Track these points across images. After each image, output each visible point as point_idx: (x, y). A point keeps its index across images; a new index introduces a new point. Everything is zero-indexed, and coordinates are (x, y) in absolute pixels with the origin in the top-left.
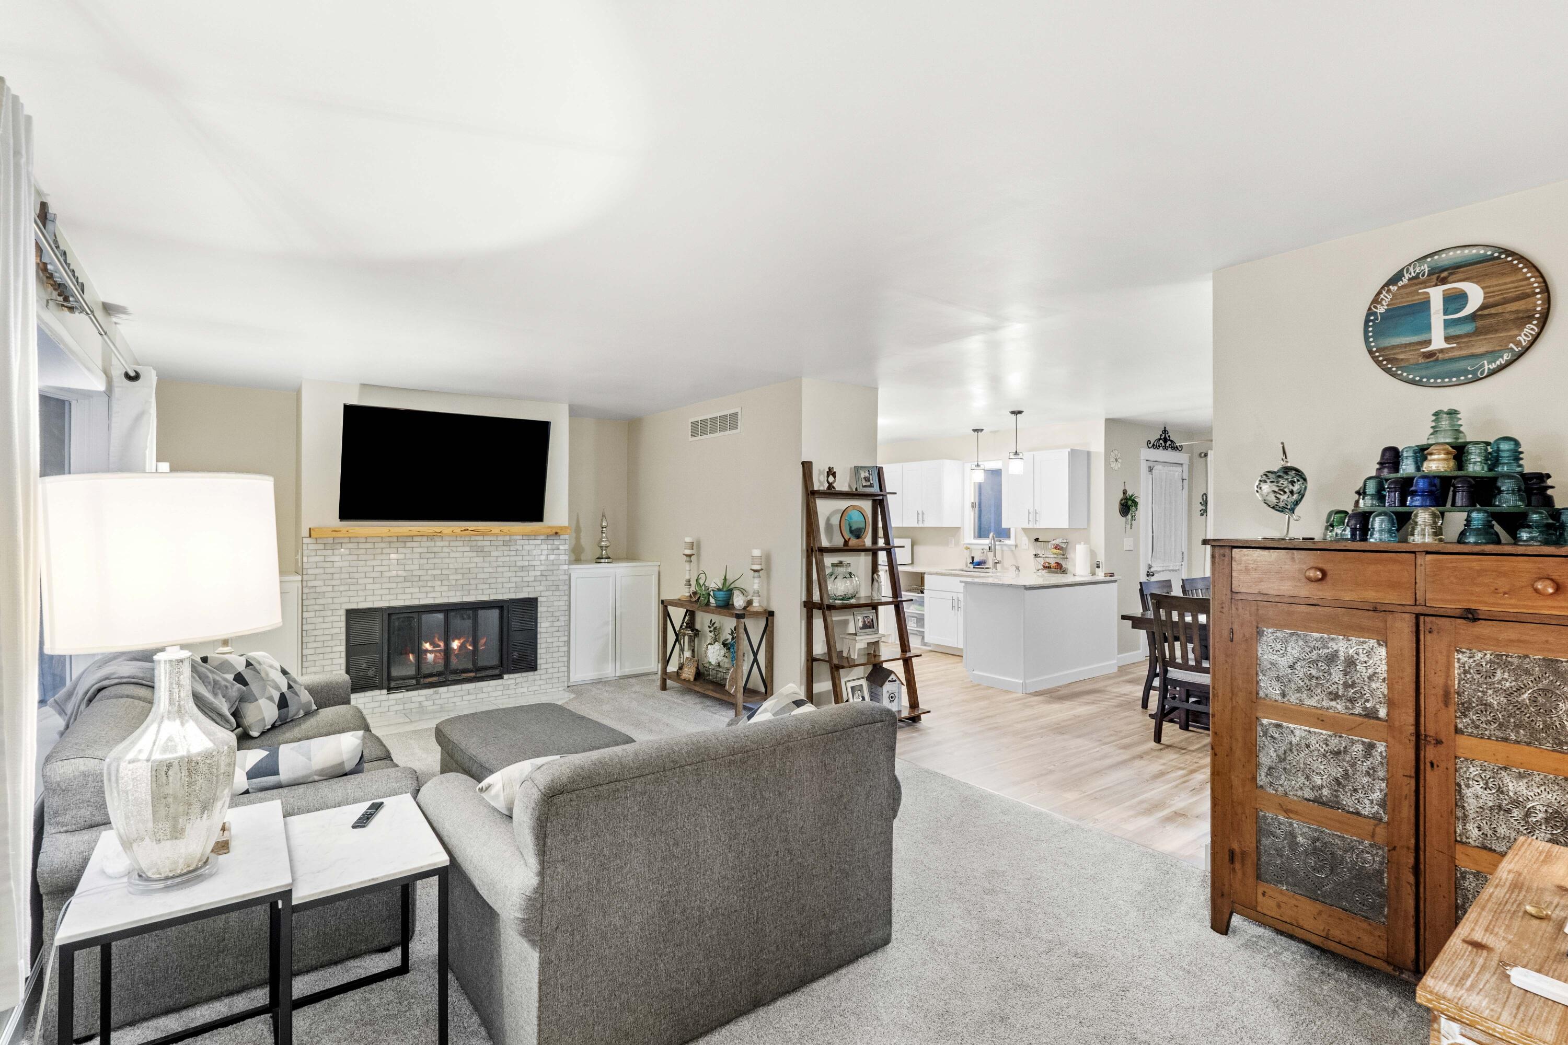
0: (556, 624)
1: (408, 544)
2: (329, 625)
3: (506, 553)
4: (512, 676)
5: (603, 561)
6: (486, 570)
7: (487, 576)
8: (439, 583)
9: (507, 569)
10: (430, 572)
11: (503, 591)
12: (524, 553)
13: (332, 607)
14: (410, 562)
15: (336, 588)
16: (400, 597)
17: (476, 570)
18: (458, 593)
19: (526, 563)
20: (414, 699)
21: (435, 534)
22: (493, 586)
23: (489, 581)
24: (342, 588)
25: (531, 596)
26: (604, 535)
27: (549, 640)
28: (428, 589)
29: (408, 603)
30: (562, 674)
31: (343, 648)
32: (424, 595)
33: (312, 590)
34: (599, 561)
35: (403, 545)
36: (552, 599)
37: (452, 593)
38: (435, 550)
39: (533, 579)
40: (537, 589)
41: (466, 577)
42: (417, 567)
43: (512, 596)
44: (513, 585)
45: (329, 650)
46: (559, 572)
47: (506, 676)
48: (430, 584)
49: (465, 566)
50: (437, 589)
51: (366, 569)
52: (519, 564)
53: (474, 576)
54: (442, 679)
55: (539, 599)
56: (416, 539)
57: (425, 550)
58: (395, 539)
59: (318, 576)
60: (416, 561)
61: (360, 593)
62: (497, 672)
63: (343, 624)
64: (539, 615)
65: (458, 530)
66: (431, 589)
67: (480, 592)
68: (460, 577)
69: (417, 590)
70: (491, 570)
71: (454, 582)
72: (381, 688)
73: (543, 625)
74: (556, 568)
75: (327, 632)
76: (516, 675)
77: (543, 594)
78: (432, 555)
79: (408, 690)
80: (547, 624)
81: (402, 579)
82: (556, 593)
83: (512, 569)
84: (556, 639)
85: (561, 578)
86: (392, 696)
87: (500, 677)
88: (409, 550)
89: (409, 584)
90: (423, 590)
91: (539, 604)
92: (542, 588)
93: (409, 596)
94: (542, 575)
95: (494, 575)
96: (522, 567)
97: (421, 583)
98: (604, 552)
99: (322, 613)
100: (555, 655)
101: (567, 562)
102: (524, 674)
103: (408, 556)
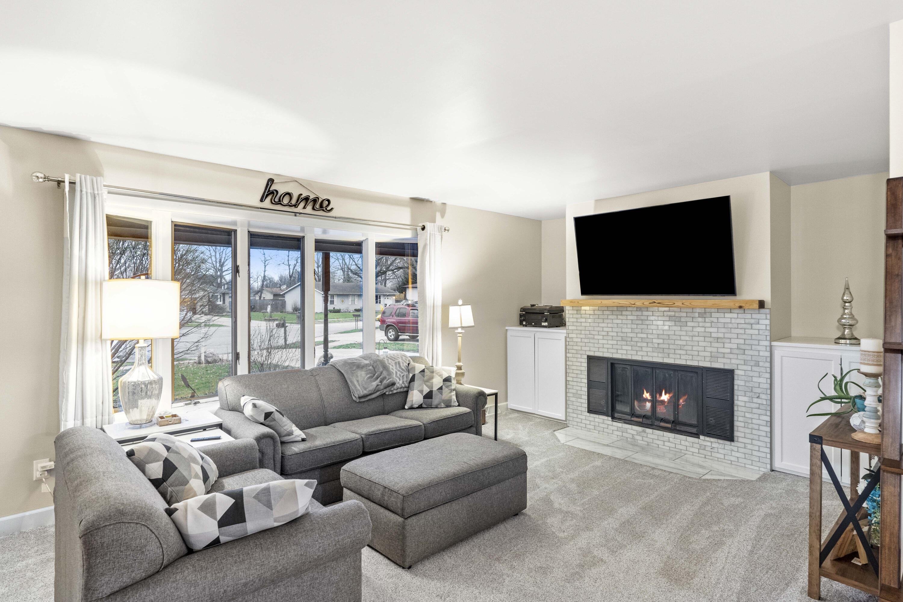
0: (755, 400)
1: (624, 313)
2: (579, 364)
3: (701, 324)
4: (708, 439)
5: (843, 341)
6: (683, 338)
7: (684, 343)
8: (645, 344)
9: (702, 339)
10: (639, 335)
11: (699, 358)
12: (720, 325)
13: (581, 352)
14: (625, 326)
15: (583, 340)
16: (619, 351)
17: (674, 337)
18: (660, 355)
19: (721, 335)
20: (629, 431)
21: (631, 305)
22: (689, 352)
23: (686, 348)
24: (586, 341)
25: (727, 367)
26: (846, 311)
27: (747, 415)
28: (638, 349)
29: (624, 357)
30: (763, 455)
31: (586, 381)
32: (634, 353)
33: (571, 340)
34: (837, 341)
35: (620, 313)
36: (751, 374)
37: (655, 354)
38: (642, 318)
39: (728, 351)
40: (733, 361)
41: (666, 342)
42: (630, 330)
43: (707, 365)
44: (708, 354)
45: (579, 380)
46: (759, 348)
47: (702, 437)
48: (639, 344)
49: (665, 333)
50: (644, 349)
51: (599, 329)
52: (714, 335)
53: (673, 342)
54: (649, 422)
55: (737, 372)
56: (629, 309)
57: (635, 318)
58: (615, 309)
59: (574, 331)
60: (629, 326)
61: (596, 345)
62: (694, 430)
63: (586, 365)
64: (736, 387)
65: (647, 303)
66: (640, 349)
67: (678, 356)
68: (661, 341)
69: (630, 348)
70: (687, 338)
71: (656, 346)
72: (608, 416)
73: (741, 398)
74: (756, 342)
75: (579, 368)
76: (712, 440)
77: (740, 367)
78: (640, 322)
79: (625, 423)
80: (746, 399)
81: (620, 338)
82: (755, 368)
83: (707, 339)
84: (756, 416)
85: (761, 354)
86: (615, 423)
87: (696, 435)
88: (624, 317)
89: (624, 343)
90: (634, 348)
91: (736, 377)
92: (737, 362)
93: (625, 352)
94: (738, 348)
95: (690, 343)
96: (718, 338)
97: (632, 343)
98: (847, 331)
99: (576, 356)
100: (754, 432)
101: (768, 338)
102: (720, 441)
103: (624, 322)
